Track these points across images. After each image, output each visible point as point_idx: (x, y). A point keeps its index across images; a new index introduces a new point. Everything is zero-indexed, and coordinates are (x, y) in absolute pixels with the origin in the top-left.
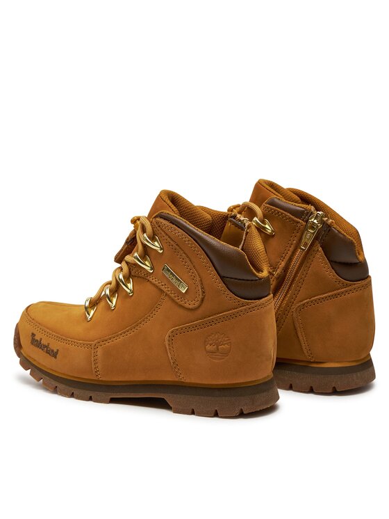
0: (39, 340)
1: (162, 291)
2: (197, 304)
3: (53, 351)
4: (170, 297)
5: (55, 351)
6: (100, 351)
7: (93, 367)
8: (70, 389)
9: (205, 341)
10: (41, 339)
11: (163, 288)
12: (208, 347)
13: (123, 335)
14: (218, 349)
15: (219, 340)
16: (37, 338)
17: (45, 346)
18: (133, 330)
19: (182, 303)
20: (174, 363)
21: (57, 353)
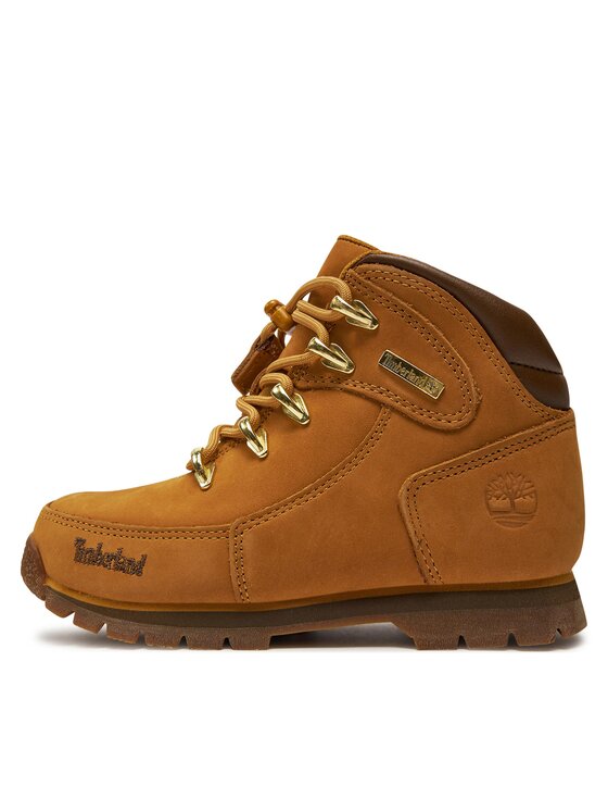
0: (95, 547)
1: (379, 404)
2: (467, 417)
3: (131, 562)
4: (401, 414)
5: (138, 559)
6: (248, 539)
7: (234, 574)
8: (177, 630)
9: (486, 491)
10: (100, 546)
11: (382, 397)
12: (495, 503)
13: (298, 500)
14: (513, 504)
15: (515, 487)
16: (91, 544)
17: (111, 557)
18: (321, 488)
19: (430, 421)
20: (420, 542)
21: (142, 563)
